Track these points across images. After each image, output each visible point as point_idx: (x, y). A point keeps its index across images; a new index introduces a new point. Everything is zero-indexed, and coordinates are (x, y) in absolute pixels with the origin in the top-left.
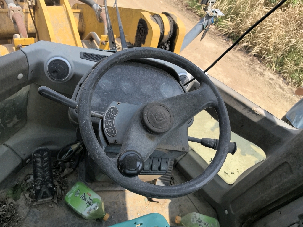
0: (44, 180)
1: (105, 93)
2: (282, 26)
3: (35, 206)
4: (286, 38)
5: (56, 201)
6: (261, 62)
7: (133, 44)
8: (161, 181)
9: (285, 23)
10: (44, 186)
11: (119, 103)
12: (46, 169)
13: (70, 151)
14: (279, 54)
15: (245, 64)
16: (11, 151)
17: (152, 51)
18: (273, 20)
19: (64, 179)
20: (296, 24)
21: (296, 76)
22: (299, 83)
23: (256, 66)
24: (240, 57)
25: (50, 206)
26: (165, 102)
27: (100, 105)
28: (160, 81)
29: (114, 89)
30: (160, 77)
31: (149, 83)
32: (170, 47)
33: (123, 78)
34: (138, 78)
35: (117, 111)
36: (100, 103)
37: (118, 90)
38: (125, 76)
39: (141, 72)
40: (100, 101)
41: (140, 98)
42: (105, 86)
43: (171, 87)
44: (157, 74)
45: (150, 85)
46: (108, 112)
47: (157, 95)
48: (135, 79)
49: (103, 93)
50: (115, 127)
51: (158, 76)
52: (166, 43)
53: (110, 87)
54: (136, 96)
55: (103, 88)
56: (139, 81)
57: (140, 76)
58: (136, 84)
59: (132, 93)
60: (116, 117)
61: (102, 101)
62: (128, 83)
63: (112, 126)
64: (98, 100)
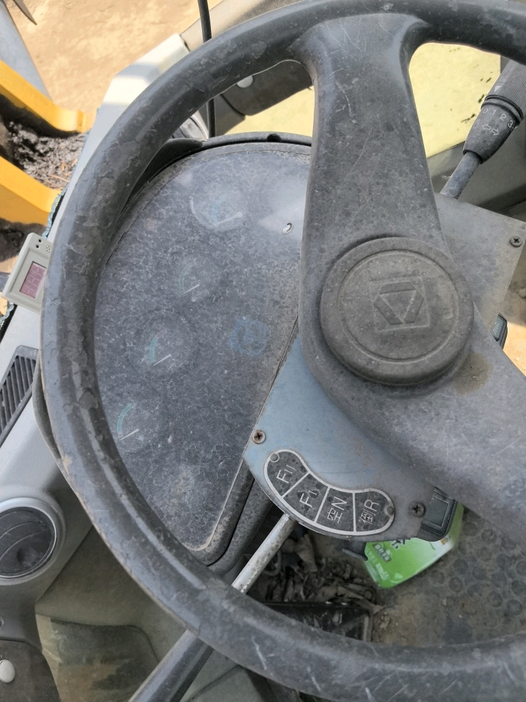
1: (170, 440)
5: (376, 609)
11: (259, 436)
17: (82, 219)
19: (323, 564)
25: (383, 626)
26: (325, 246)
27: (209, 475)
28: (179, 216)
29: (164, 402)
30: (164, 212)
31: (173, 262)
32: (29, 128)
33: (129, 353)
34: (145, 296)
35: (290, 454)
36: (201, 471)
37: (172, 389)
38: (125, 344)
39: (125, 279)
40: (195, 469)
41: (225, 317)
42: (137, 430)
43: (214, 187)
44: (148, 219)
45: (183, 259)
46: (286, 499)
47: (228, 250)
48: (145, 308)
49: (166, 446)
50: (358, 489)
51: (159, 219)
52: (14, 135)
53: (151, 413)
54: (211, 330)
55: (148, 441)
56: (158, 299)
57: (137, 287)
58: (166, 313)
59: (195, 339)
60: (317, 468)
61: (197, 461)
62: (151, 340)
63: (351, 502)
64: (187, 476)
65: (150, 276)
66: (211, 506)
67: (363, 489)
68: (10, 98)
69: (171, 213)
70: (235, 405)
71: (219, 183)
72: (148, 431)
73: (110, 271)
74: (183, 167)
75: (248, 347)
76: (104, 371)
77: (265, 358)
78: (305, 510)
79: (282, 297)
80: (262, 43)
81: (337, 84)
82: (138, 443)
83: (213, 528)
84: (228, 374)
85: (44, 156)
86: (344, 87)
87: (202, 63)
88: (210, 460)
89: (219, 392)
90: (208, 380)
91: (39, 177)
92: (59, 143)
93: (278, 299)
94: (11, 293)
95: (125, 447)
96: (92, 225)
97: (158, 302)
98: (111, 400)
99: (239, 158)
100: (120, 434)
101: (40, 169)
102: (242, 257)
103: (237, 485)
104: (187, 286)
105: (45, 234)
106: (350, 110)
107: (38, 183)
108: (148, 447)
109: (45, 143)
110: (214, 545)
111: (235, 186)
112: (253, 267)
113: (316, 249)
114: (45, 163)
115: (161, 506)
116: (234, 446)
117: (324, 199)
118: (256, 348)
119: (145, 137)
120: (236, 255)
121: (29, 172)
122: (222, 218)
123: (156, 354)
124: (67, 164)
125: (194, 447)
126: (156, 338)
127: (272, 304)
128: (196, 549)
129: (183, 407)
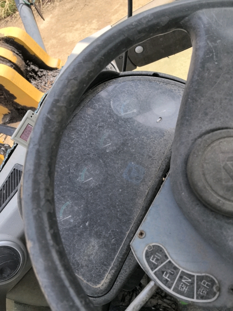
1: (87, 224)
7: (9, 113)
26: (192, 131)
27: (106, 246)
28: (104, 108)
29: (86, 203)
30: (97, 106)
31: (99, 131)
32: (35, 64)
33: (71, 175)
34: (83, 146)
35: (159, 247)
36: (102, 243)
37: (91, 197)
38: (69, 170)
39: (73, 137)
40: (98, 242)
41: (123, 161)
42: (70, 216)
43: (124, 95)
44: (89, 108)
45: (104, 130)
46: (155, 273)
47: (128, 128)
48: (82, 153)
49: (85, 227)
50: (198, 272)
51: (94, 109)
52: (28, 66)
53: (79, 208)
54: (115, 168)
55: (75, 223)
56: (89, 149)
57: (79, 142)
58: (93, 157)
59: (106, 171)
60: (175, 257)
61: (100, 237)
62: (83, 169)
63: (194, 280)
64: (94, 245)
65: (87, 137)
66: (105, 263)
67: (201, 273)
68: (28, 50)
69: (101, 106)
70: (123, 209)
71: (126, 94)
72: (76, 218)
73: (66, 132)
74: (109, 84)
75: (133, 178)
76: (57, 183)
77: (142, 185)
78: (166, 282)
79: (153, 154)
80: (167, 17)
81: (208, 42)
82: (70, 223)
83: (105, 276)
84: (122, 192)
85: (40, 78)
86: (212, 44)
87: (133, 24)
88: (107, 238)
89: (116, 201)
90: (110, 194)
91: (37, 86)
92: (48, 73)
93: (151, 155)
94: (15, 138)
95: (63, 225)
96: (62, 105)
97: (89, 150)
98: (58, 199)
99: (138, 83)
100: (61, 217)
101: (38, 83)
102: (135, 132)
103: (120, 253)
104: (105, 144)
105: (36, 111)
106: (214, 57)
107: (36, 89)
108: (75, 226)
109: (42, 72)
110: (105, 285)
111: (134, 96)
112: (140, 138)
113: (186, 131)
114: (41, 81)
115: (78, 260)
116: (121, 231)
117: (193, 104)
118: (137, 179)
119: (98, 61)
120: (132, 130)
121: (33, 84)
122: (126, 111)
123: (85, 177)
124: (51, 82)
125: (99, 229)
126: (86, 168)
127: (147, 158)
128: (95, 287)
129: (96, 207)
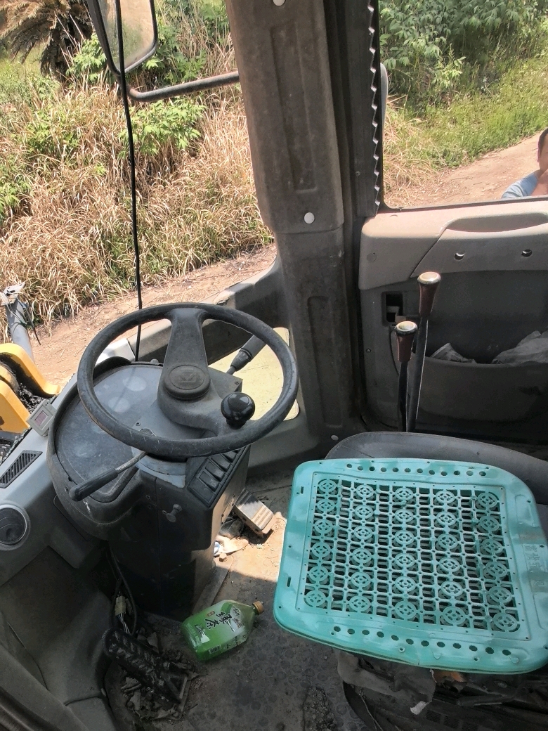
0: (154, 667)
2: (56, 232)
3: (185, 710)
4: (82, 238)
5: (194, 675)
6: (98, 304)
8: (243, 505)
9: (54, 224)
10: (162, 674)
11: (138, 424)
12: (139, 653)
13: (122, 619)
14: (101, 265)
15: (85, 332)
16: (76, 704)
18: (36, 238)
20: (67, 207)
21: (157, 263)
22: (173, 267)
23: (101, 317)
24: (68, 332)
25: (197, 687)
32: (29, 389)
85: (33, 405)
92: (43, 400)
114: (33, 409)
